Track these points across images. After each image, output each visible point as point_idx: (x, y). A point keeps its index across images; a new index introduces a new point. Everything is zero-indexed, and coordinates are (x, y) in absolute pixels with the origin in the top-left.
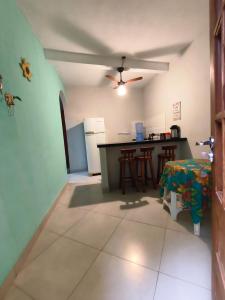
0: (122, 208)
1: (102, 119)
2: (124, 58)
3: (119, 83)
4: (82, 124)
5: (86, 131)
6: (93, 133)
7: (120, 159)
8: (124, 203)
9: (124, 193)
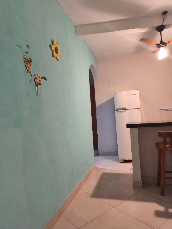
0: (158, 214)
1: (137, 92)
2: (165, 13)
3: (159, 46)
4: (113, 99)
5: (117, 107)
6: (125, 109)
7: (157, 145)
8: (161, 209)
9: (163, 194)
